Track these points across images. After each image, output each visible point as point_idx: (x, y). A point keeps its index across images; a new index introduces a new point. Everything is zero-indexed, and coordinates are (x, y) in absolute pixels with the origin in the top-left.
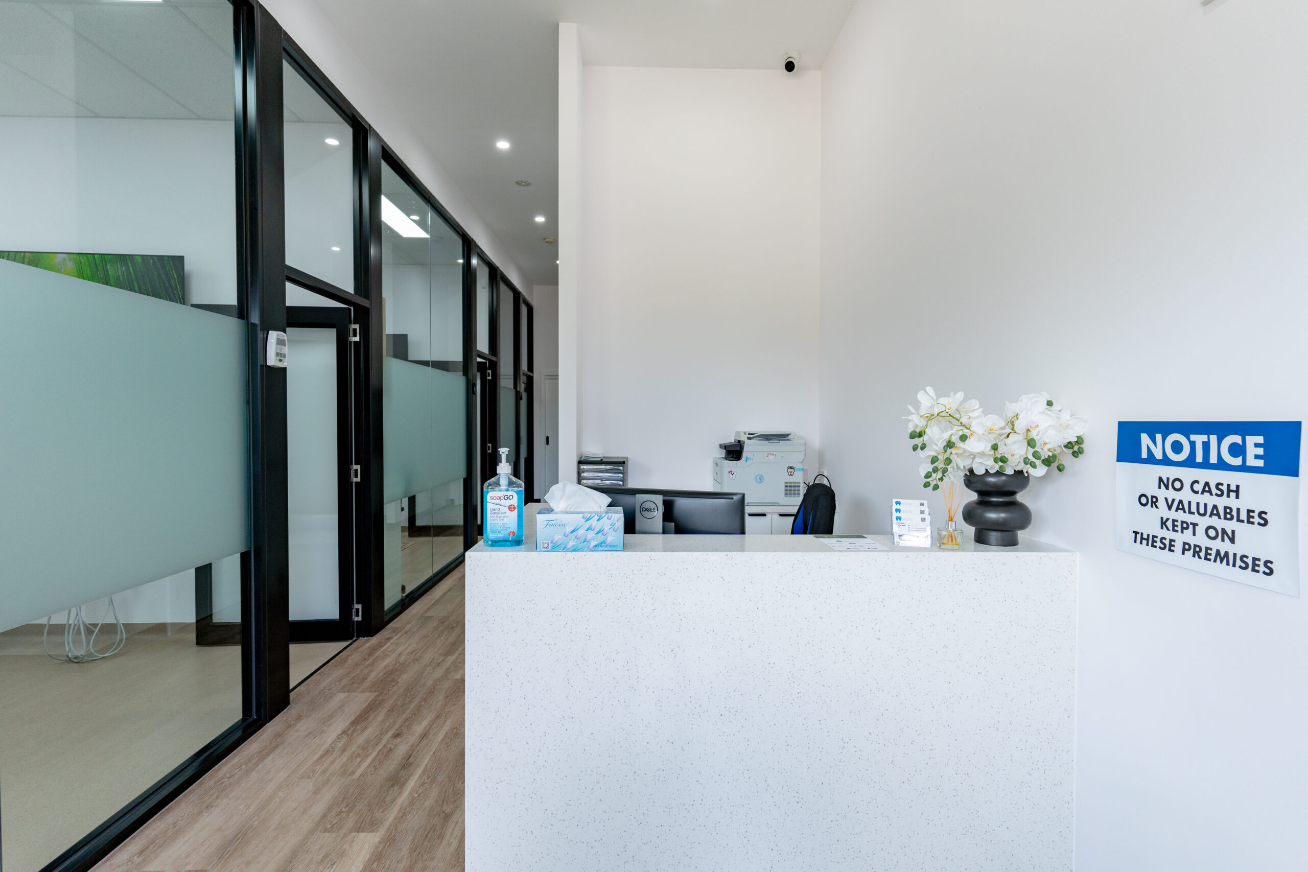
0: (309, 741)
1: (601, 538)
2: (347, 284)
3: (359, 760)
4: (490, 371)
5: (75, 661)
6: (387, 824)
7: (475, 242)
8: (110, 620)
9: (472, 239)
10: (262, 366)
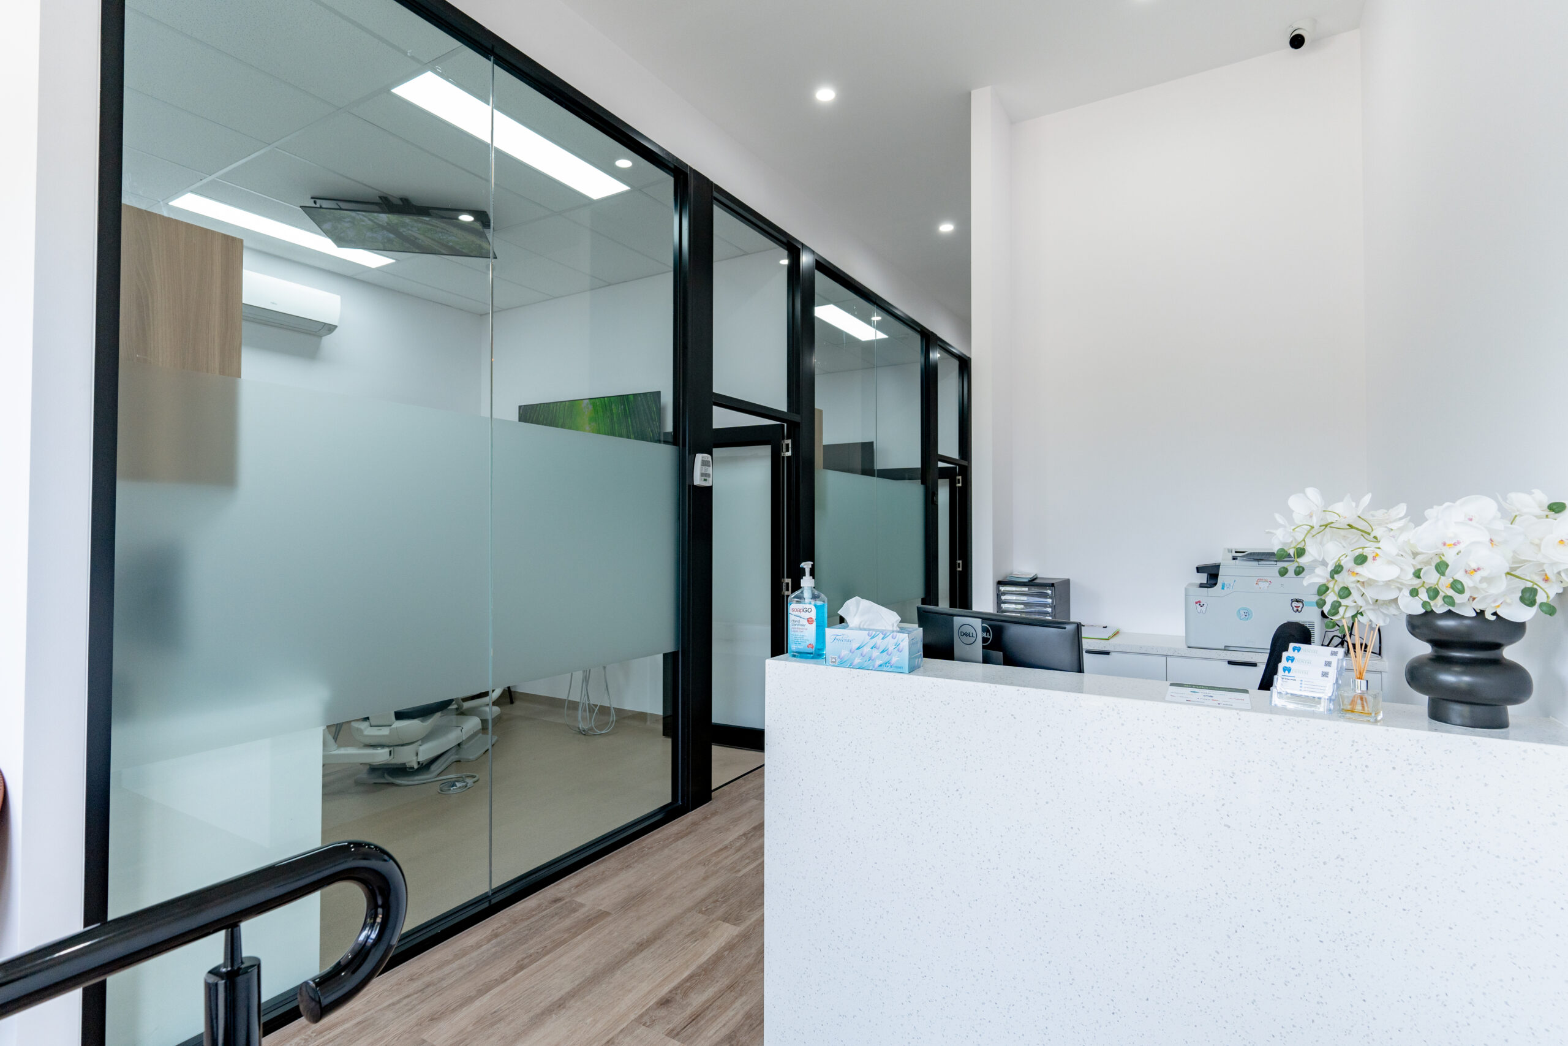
0: (716, 834)
1: (885, 657)
2: (781, 404)
3: (747, 861)
4: (960, 477)
5: (584, 733)
6: (748, 923)
7: (936, 335)
8: (607, 704)
9: (932, 333)
10: (689, 486)
